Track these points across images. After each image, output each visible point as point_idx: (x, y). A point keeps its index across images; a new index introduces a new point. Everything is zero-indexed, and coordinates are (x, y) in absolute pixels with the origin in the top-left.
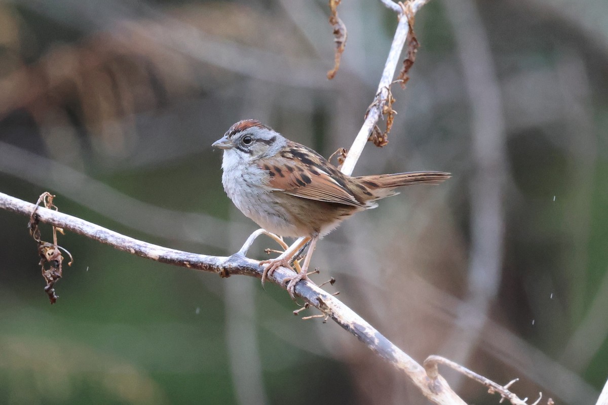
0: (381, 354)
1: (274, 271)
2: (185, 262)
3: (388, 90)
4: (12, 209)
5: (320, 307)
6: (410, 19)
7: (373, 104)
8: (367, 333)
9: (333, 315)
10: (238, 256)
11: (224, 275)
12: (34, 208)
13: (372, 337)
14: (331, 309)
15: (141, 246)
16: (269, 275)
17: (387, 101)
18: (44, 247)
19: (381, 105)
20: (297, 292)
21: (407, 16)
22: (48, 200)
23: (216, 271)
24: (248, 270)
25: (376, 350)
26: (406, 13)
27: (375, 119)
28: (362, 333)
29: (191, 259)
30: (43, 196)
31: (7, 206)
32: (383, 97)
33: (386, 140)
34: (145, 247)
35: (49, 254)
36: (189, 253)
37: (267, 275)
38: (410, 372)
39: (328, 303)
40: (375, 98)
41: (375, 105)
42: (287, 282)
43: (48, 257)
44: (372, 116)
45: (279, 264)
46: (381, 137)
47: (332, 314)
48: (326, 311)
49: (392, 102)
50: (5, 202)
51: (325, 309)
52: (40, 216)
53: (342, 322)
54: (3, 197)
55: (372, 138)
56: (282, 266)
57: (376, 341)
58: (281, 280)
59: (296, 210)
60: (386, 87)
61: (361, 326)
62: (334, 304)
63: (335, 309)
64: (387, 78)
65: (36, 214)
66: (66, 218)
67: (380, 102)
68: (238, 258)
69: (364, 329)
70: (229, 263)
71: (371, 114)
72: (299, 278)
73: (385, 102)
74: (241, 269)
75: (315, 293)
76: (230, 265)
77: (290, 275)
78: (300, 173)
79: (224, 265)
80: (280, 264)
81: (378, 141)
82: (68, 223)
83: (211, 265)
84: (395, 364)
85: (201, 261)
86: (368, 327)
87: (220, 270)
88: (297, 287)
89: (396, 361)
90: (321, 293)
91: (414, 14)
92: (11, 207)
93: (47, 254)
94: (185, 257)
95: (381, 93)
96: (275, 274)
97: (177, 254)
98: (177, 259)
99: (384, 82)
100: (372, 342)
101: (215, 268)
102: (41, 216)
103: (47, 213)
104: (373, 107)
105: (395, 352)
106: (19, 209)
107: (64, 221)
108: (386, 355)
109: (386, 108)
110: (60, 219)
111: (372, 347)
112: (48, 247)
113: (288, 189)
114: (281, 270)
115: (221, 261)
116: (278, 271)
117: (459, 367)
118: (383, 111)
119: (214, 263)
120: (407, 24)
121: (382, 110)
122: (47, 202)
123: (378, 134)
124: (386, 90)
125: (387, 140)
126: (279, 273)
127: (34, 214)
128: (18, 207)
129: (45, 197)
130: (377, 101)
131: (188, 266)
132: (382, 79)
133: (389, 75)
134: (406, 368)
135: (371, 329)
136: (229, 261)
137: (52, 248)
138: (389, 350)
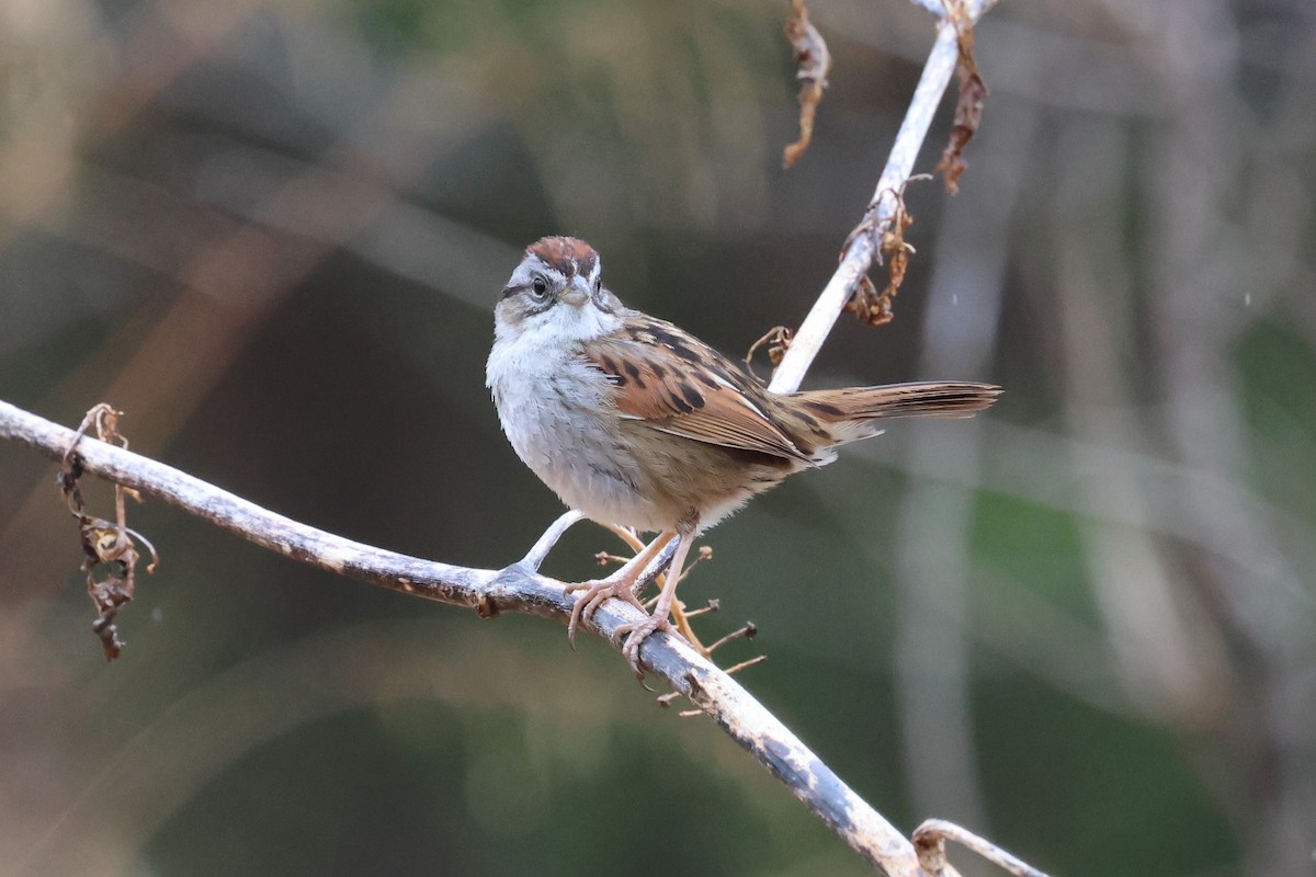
0: (821, 810)
1: (597, 607)
2: (401, 579)
3: (897, 196)
4: (22, 439)
5: (693, 695)
6: (962, 34)
7: (861, 227)
8: (792, 761)
9: (720, 717)
10: (520, 571)
11: (487, 610)
12: (71, 439)
13: (803, 770)
14: (715, 702)
15: (304, 538)
16: (585, 616)
17: (894, 222)
18: (93, 529)
19: (879, 230)
20: (644, 659)
21: (956, 26)
22: (107, 422)
23: (469, 602)
24: (539, 603)
25: (809, 801)
26: (953, 18)
27: (861, 261)
28: (782, 761)
29: (415, 573)
30: (96, 411)
31: (13, 433)
32: (886, 213)
33: (887, 312)
34: (315, 540)
35: (103, 546)
36: (412, 558)
37: (580, 617)
38: (881, 856)
39: (709, 687)
40: (867, 215)
41: (865, 231)
42: (625, 635)
43: (101, 552)
44: (857, 255)
45: (609, 592)
46: (876, 304)
47: (716, 712)
48: (705, 706)
49: (904, 224)
50: (7, 423)
51: (702, 701)
52: (83, 458)
53: (739, 733)
54: (4, 412)
55: (854, 306)
56: (616, 596)
57: (812, 781)
58: (611, 631)
59: (661, 468)
60: (892, 190)
61: (780, 746)
62: (722, 692)
63: (724, 703)
64: (899, 168)
65: (77, 454)
66: (142, 466)
67: (876, 223)
68: (519, 575)
69: (787, 751)
70: (497, 585)
71: (854, 249)
72: (651, 626)
73: (889, 223)
74: (524, 599)
75: (684, 662)
76: (500, 590)
77: (632, 619)
78: (679, 380)
79: (487, 590)
80: (611, 593)
81: (868, 315)
82: (146, 477)
83: (458, 587)
84: (850, 836)
85: (437, 577)
86: (795, 747)
87: (477, 600)
88: (646, 648)
89: (854, 829)
90: (697, 664)
91: (974, 23)
92: (21, 434)
93: (99, 546)
94: (402, 567)
95: (878, 203)
96: (599, 616)
97: (385, 560)
98: (384, 571)
99: (891, 178)
100: (803, 782)
101: (468, 594)
102: (87, 459)
103: (99, 453)
104: (859, 234)
105: (852, 809)
106: (39, 440)
107: (136, 473)
108: (832, 814)
109: (890, 237)
110: (128, 468)
111: (802, 794)
112: (101, 530)
113: (653, 416)
114: (613, 608)
115: (481, 580)
116: (605, 609)
117: (992, 850)
118: (883, 244)
119: (465, 584)
120: (955, 44)
121: (879, 243)
122: (104, 425)
123: (870, 296)
124: (892, 195)
125: (890, 311)
126: (607, 615)
127: (70, 454)
128: (36, 435)
129: (99, 415)
130: (870, 222)
131: (408, 588)
132: (886, 171)
133: (904, 160)
134: (874, 846)
135: (803, 753)
136: (499, 580)
137: (111, 531)
138: (839, 802)
